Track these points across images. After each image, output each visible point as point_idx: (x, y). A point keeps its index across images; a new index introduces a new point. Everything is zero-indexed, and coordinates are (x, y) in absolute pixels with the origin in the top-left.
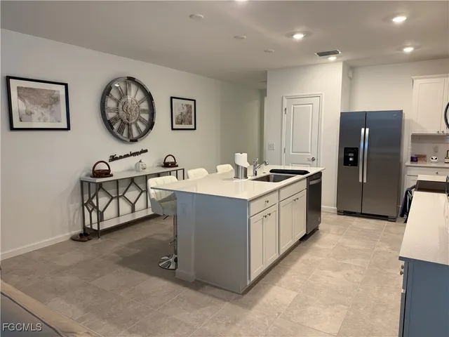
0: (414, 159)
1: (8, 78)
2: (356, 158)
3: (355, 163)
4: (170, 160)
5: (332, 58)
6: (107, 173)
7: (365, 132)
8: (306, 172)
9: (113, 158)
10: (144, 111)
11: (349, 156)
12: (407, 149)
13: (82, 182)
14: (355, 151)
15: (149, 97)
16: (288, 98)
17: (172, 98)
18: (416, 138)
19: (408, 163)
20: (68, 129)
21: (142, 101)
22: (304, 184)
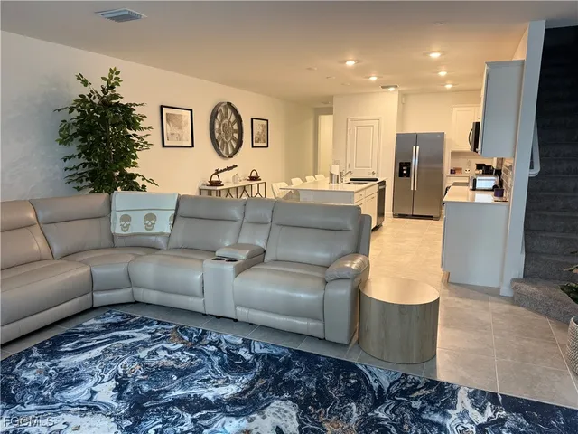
0: (452, 172)
1: (162, 107)
2: (409, 170)
3: (408, 175)
4: (254, 174)
5: (392, 89)
6: (218, 183)
7: (416, 149)
8: (377, 180)
9: (217, 172)
10: (235, 131)
11: (403, 169)
12: (448, 164)
13: (200, 190)
14: (408, 165)
15: (239, 119)
16: (352, 120)
17: (252, 119)
18: (455, 154)
19: (449, 174)
20: (193, 146)
21: (234, 123)
22: (375, 189)
